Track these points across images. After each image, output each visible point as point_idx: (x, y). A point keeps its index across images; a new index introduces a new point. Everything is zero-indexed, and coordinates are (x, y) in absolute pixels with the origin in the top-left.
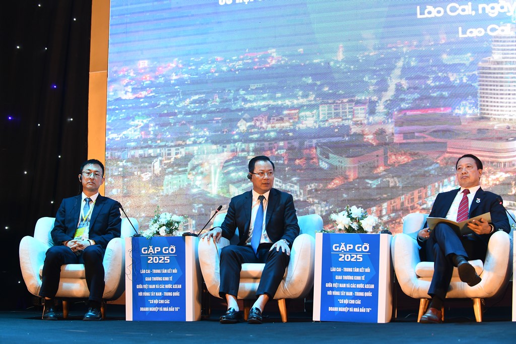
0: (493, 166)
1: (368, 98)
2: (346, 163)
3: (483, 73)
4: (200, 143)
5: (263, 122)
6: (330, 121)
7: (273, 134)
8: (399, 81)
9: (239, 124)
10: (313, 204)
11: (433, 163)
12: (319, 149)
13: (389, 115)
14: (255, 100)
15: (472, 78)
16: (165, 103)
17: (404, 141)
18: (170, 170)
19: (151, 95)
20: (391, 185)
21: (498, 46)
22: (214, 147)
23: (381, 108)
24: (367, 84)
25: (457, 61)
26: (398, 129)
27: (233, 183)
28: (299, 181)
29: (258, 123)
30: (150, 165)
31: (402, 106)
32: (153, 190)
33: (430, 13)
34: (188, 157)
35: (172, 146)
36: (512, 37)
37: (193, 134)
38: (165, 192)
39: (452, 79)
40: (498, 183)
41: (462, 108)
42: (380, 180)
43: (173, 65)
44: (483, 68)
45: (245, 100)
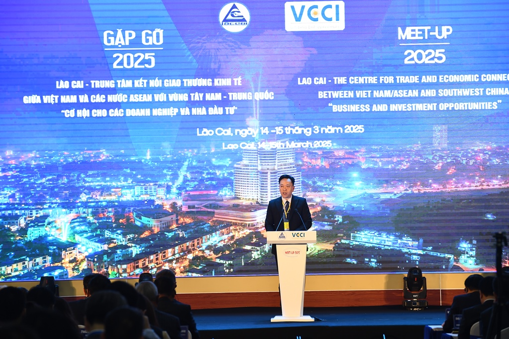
0: (241, 226)
1: (166, 183)
2: (152, 222)
3: (237, 171)
4: (54, 207)
5: (98, 195)
6: (142, 196)
7: (104, 204)
8: (185, 173)
9: (81, 196)
10: (132, 247)
11: (206, 223)
12: (135, 213)
13: (179, 194)
14: (92, 182)
15: (231, 174)
16: (27, 180)
17: (189, 210)
18: (32, 224)
19: (16, 174)
20: (181, 236)
21: (246, 155)
22: (64, 210)
23: (174, 190)
24: (166, 175)
25: (221, 163)
26: (185, 202)
27: (78, 234)
28: (122, 233)
29: (94, 196)
30: (16, 221)
31: (187, 189)
32: (20, 238)
33: (205, 133)
34: (46, 216)
35: (33, 209)
36: (255, 150)
37: (48, 201)
38: (29, 238)
39: (218, 174)
40: (245, 236)
41: (224, 191)
42: (173, 232)
43: (33, 155)
44: (237, 168)
45: (84, 181)
